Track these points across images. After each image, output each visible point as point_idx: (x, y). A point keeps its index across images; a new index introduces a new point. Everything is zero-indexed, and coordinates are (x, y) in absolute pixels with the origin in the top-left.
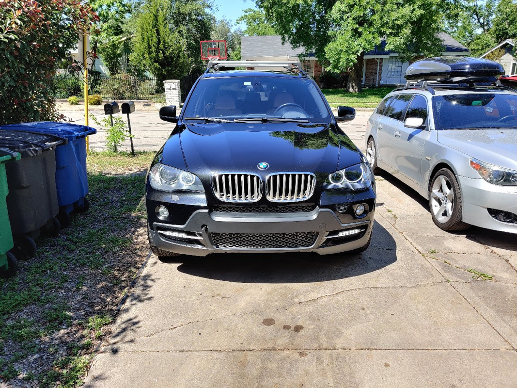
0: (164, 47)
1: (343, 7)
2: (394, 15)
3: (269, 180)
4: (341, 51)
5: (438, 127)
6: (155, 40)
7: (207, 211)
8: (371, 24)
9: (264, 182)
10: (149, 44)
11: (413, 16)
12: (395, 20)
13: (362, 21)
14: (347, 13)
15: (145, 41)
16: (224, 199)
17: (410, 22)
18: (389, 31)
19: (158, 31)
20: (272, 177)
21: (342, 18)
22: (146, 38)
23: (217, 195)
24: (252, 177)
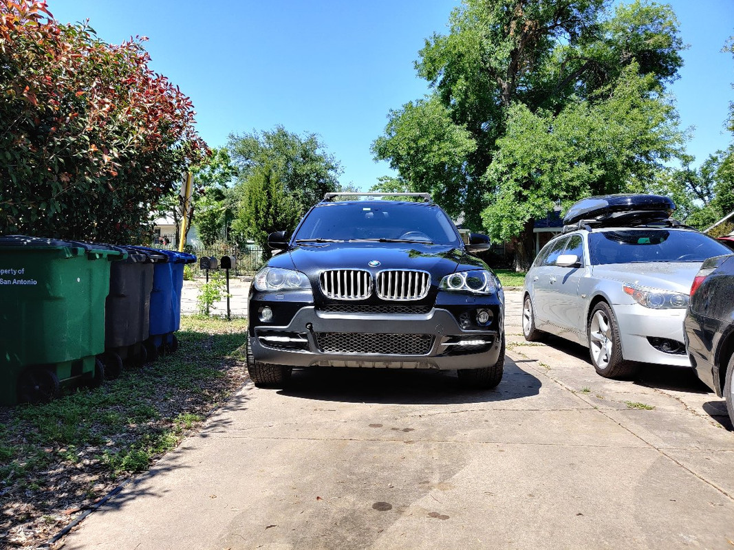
0: (276, 212)
1: (501, 167)
2: (568, 175)
3: (380, 277)
4: (502, 217)
5: (594, 262)
6: (264, 203)
7: (313, 307)
8: (538, 186)
9: (374, 277)
10: (256, 208)
11: (592, 176)
12: (570, 181)
13: (528, 183)
14: (506, 173)
15: (253, 204)
16: (332, 296)
17: (588, 183)
18: (563, 194)
19: (269, 194)
20: (383, 274)
21: (499, 180)
22: (253, 201)
23: (325, 292)
24: (362, 273)
